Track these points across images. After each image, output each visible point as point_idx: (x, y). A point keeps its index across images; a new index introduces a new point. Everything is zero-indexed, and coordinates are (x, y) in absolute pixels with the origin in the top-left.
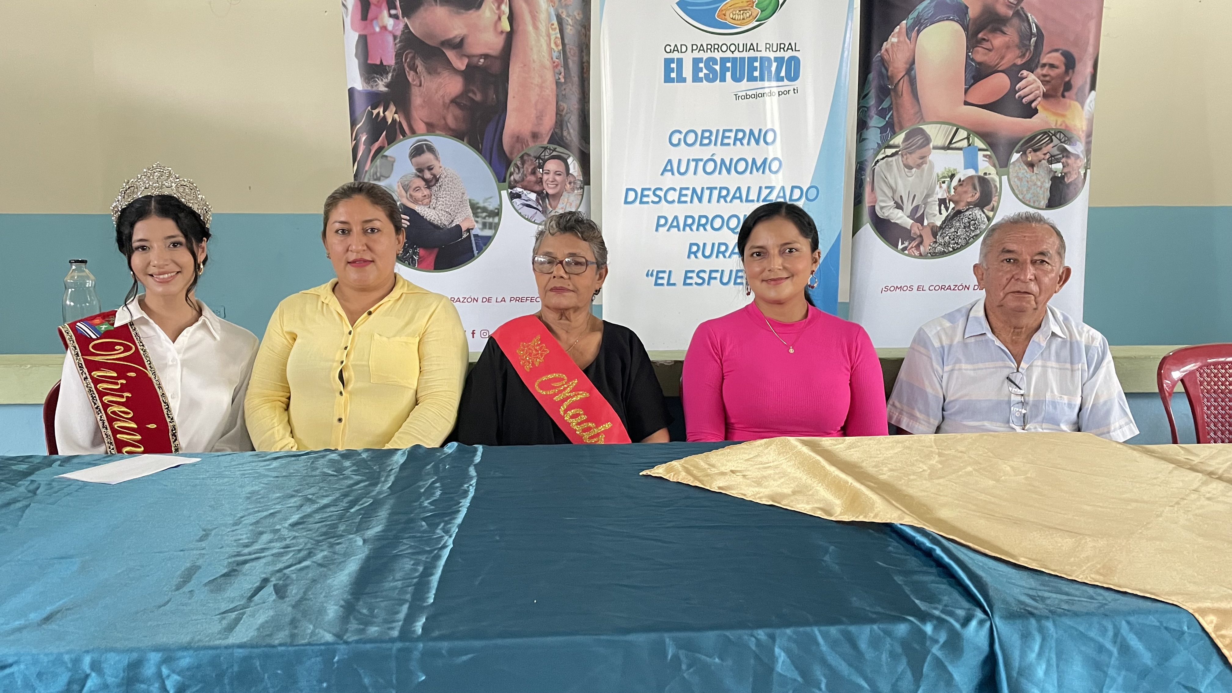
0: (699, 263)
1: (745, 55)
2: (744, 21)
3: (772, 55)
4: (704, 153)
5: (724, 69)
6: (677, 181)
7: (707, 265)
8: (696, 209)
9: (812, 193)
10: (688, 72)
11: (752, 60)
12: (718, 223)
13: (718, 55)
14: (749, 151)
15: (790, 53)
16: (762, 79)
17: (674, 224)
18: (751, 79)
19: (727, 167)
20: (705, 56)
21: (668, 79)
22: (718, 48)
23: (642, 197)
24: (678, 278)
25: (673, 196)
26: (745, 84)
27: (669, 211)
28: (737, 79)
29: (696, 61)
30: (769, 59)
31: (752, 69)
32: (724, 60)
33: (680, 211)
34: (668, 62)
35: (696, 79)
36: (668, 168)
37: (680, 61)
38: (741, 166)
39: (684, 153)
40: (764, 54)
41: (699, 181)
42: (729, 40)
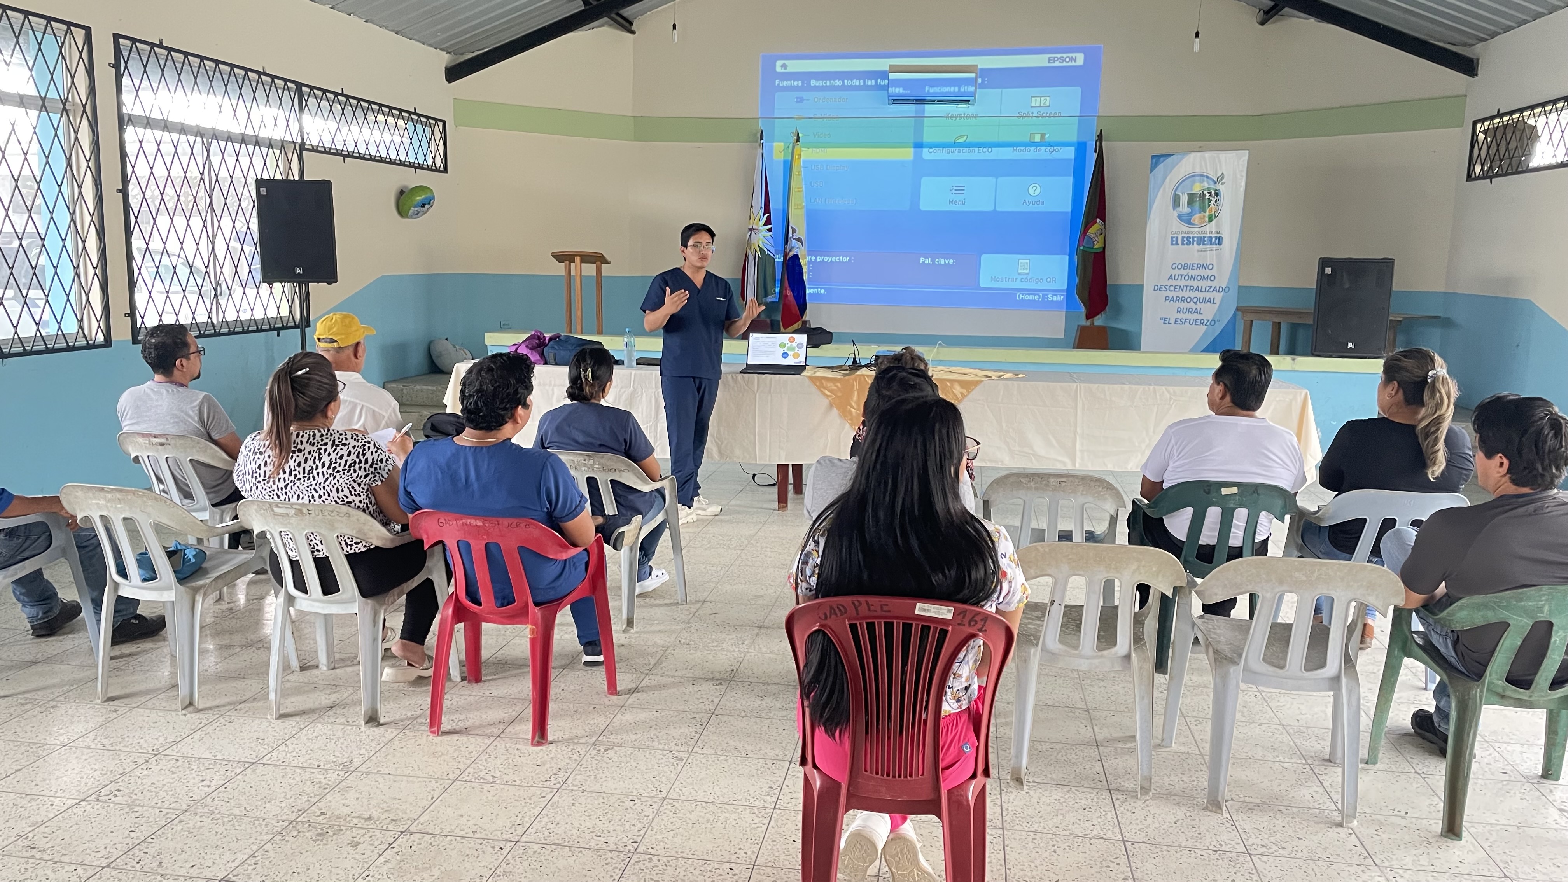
0: (1181, 316)
1: (1202, 235)
2: (1201, 223)
3: (1213, 235)
4: (1184, 272)
6: (1174, 283)
7: (1185, 316)
8: (1181, 294)
9: (1227, 290)
10: (1180, 241)
11: (1204, 237)
12: (1189, 300)
13: (1191, 236)
14: (1203, 272)
15: (1219, 235)
16: (1208, 245)
17: (1172, 300)
18: (1204, 244)
19: (1193, 278)
20: (1186, 235)
21: (1172, 244)
22: (1191, 233)
23: (1160, 289)
24: (1172, 321)
25: (1172, 288)
26: (1201, 246)
27: (1170, 294)
28: (1199, 244)
29: (1183, 238)
30: (1211, 237)
31: (1204, 241)
32: (1194, 238)
33: (1175, 294)
34: (1172, 238)
35: (1183, 244)
36: (1171, 277)
37: (1177, 238)
38: (1199, 278)
39: (1177, 272)
40: (1208, 235)
41: (1182, 283)
42: (1196, 230)
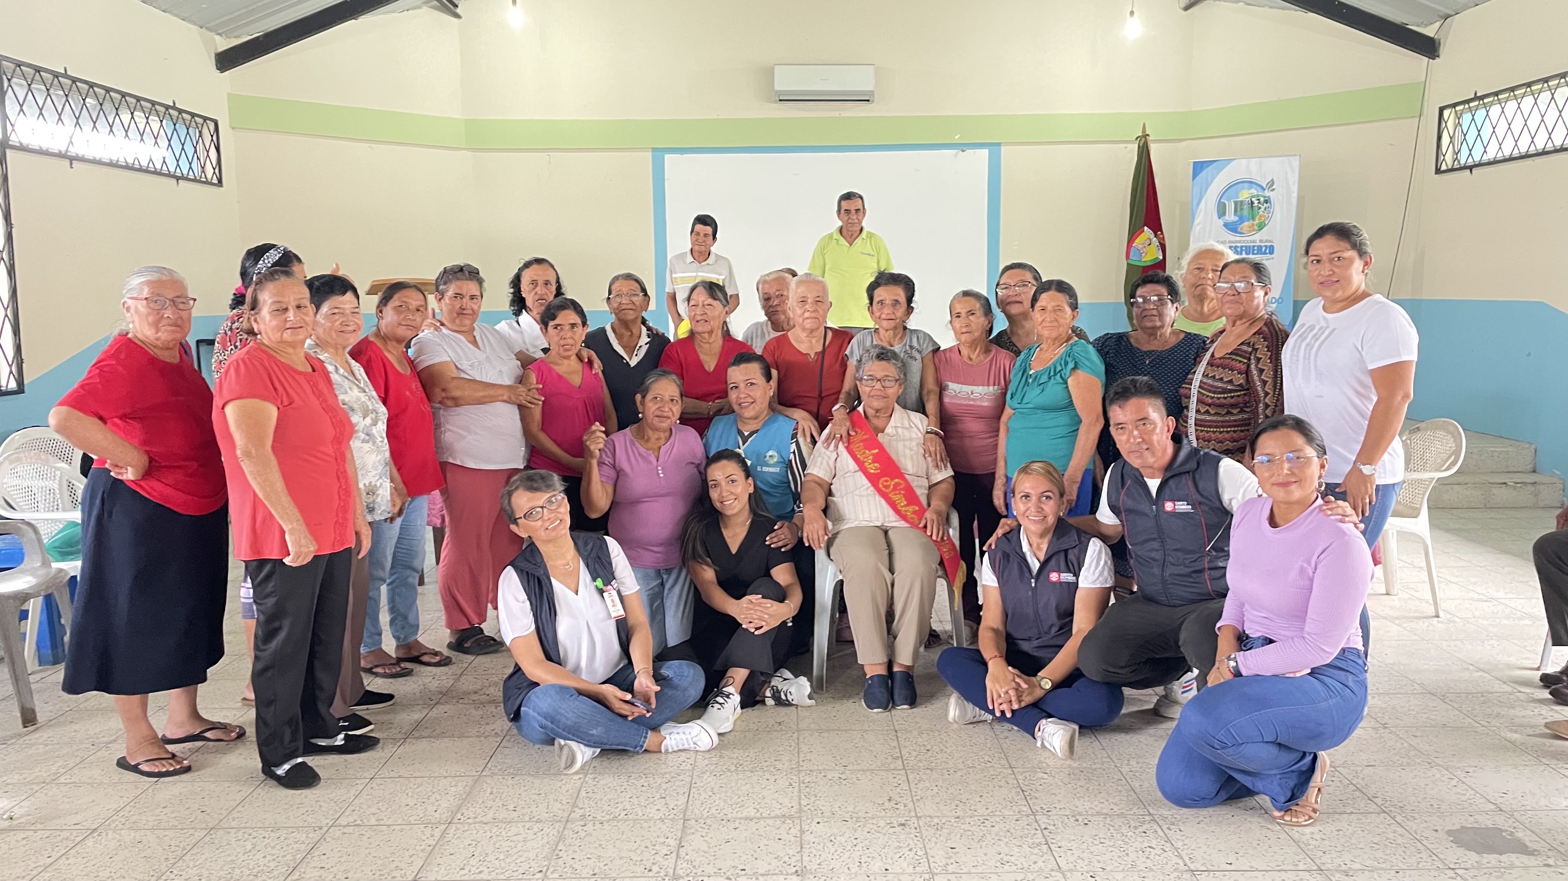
1: (1252, 244)
2: (1250, 232)
3: (1263, 244)
5: (1242, 250)
9: (1280, 301)
11: (1254, 246)
13: (1239, 245)
15: (1269, 244)
16: (1257, 254)
22: (1240, 242)
30: (1261, 247)
31: (1254, 250)
32: (1242, 247)
40: (1258, 244)
42: (1244, 239)
